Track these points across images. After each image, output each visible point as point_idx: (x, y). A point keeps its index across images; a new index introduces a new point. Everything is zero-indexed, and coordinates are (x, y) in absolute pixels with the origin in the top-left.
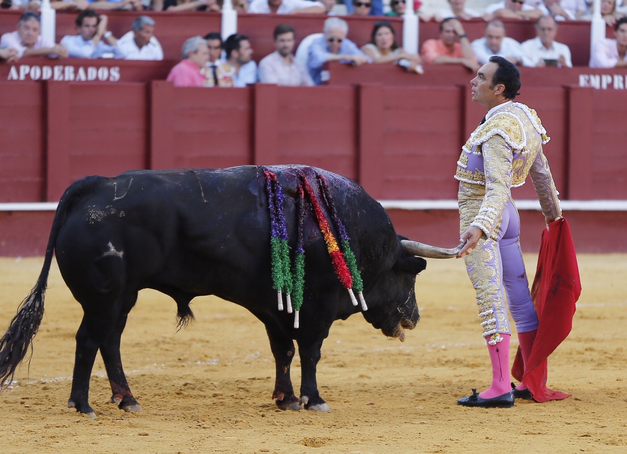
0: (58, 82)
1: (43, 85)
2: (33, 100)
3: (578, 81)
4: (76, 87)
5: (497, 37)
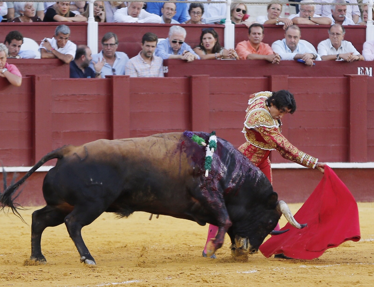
5: (295, 37)
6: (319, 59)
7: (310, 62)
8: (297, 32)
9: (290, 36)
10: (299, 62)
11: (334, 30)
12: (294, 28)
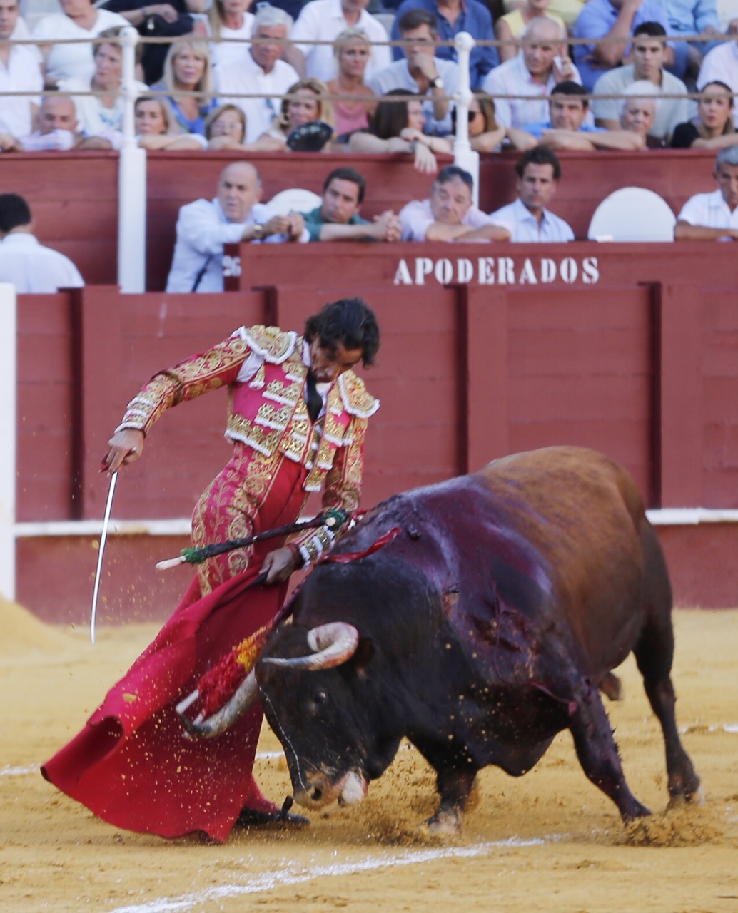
0: (486, 287)
1: (459, 292)
2: (440, 320)
4: (518, 295)
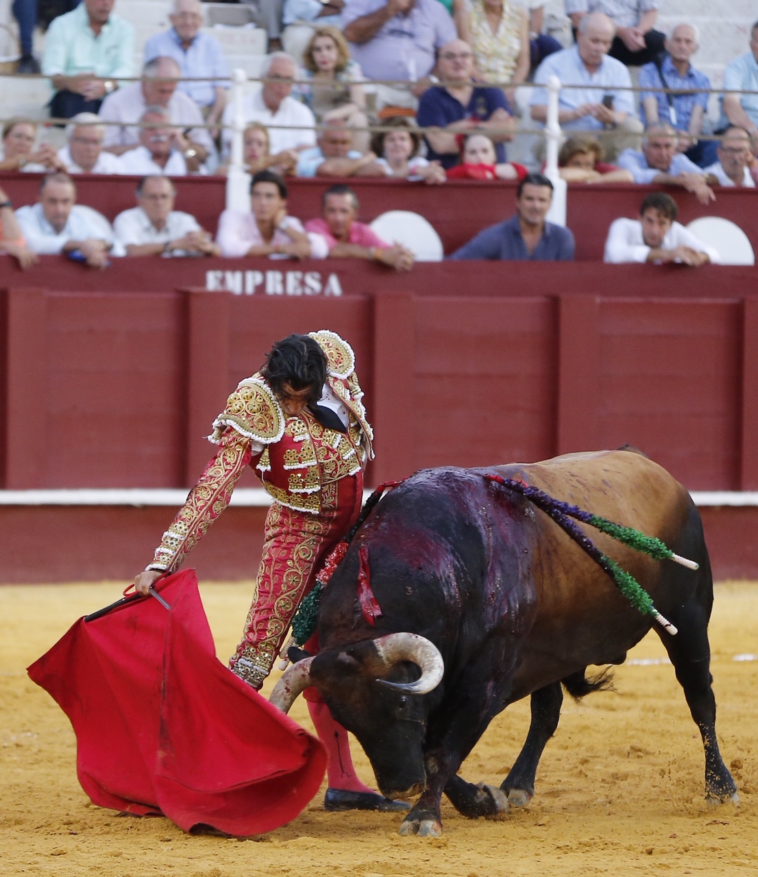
3: (203, 282)
5: (65, 201)
6: (119, 251)
7: (98, 258)
8: (68, 189)
9: (54, 201)
10: (72, 259)
11: (151, 187)
12: (60, 181)
